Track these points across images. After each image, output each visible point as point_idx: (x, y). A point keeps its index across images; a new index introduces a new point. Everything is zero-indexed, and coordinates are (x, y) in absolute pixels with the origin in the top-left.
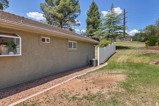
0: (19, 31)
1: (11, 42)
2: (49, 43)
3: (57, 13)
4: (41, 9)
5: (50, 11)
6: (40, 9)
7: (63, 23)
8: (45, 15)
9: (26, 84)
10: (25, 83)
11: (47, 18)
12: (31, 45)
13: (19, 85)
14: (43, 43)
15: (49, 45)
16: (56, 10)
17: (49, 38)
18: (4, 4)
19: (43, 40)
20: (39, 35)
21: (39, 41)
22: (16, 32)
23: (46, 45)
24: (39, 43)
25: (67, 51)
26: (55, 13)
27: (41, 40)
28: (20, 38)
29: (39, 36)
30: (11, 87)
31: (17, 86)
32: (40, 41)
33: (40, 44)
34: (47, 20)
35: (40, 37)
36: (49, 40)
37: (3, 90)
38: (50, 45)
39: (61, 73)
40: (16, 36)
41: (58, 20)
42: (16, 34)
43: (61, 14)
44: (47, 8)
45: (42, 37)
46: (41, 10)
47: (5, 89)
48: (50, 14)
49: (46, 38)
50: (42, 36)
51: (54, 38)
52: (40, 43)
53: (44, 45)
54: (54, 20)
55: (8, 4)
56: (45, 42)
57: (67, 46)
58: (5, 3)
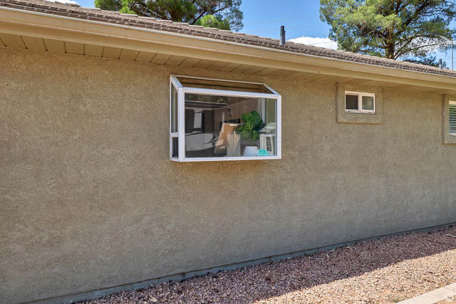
0: (275, 75)
1: (251, 115)
2: (373, 111)
3: (379, 16)
4: (324, 18)
5: (351, 16)
6: (321, 17)
7: (396, 48)
8: (334, 34)
9: (293, 259)
10: (291, 253)
11: (340, 41)
12: (310, 122)
13: (272, 259)
14: (349, 112)
15: (372, 121)
16: (373, 7)
17: (373, 95)
18: (233, 23)
19: (352, 102)
20: (337, 85)
21: (336, 109)
22: (264, 78)
23: (362, 121)
24: (337, 114)
25: (443, 143)
26: (369, 17)
27: (342, 102)
28: (279, 98)
29: (337, 89)
30: (250, 263)
31: (267, 260)
32: (340, 105)
33: (341, 119)
34: (342, 45)
35: (340, 91)
36: (370, 103)
37: (228, 268)
38: (377, 122)
39: (417, 231)
40: (266, 93)
41: (380, 42)
42: (264, 84)
43: (392, 16)
44: (342, 8)
45: (347, 92)
46: (323, 20)
47: (234, 267)
48: (351, 25)
49: (361, 95)
50: (347, 86)
51: (389, 91)
52: (339, 116)
53: (354, 121)
54: (366, 43)
55: (242, 18)
56: (357, 108)
57: (443, 122)
58: (235, 20)
